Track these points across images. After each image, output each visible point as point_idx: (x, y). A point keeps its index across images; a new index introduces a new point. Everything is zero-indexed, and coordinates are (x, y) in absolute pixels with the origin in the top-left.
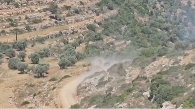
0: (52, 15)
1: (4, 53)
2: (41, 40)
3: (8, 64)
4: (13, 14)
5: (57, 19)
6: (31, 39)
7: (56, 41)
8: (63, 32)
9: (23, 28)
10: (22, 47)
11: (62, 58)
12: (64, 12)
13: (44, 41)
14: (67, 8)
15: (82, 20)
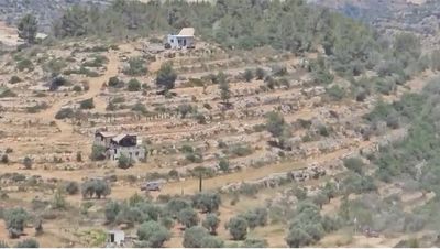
0: (273, 139)
1: (175, 218)
2: (251, 191)
3: (182, 239)
4: (193, 137)
5: (282, 148)
6: (230, 189)
7: (282, 192)
8: (296, 173)
9: (214, 165)
10: (211, 205)
11: (294, 228)
12: (298, 133)
13: (257, 191)
14: (304, 124)
15: (334, 150)
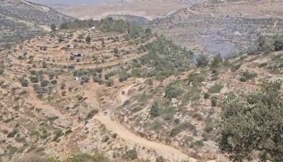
0: (115, 54)
1: (91, 74)
2: (110, 67)
4: (95, 54)
5: (117, 57)
6: (104, 67)
7: (117, 67)
8: (121, 63)
9: (100, 61)
11: (120, 76)
12: (121, 53)
14: (123, 51)
15: (130, 57)
